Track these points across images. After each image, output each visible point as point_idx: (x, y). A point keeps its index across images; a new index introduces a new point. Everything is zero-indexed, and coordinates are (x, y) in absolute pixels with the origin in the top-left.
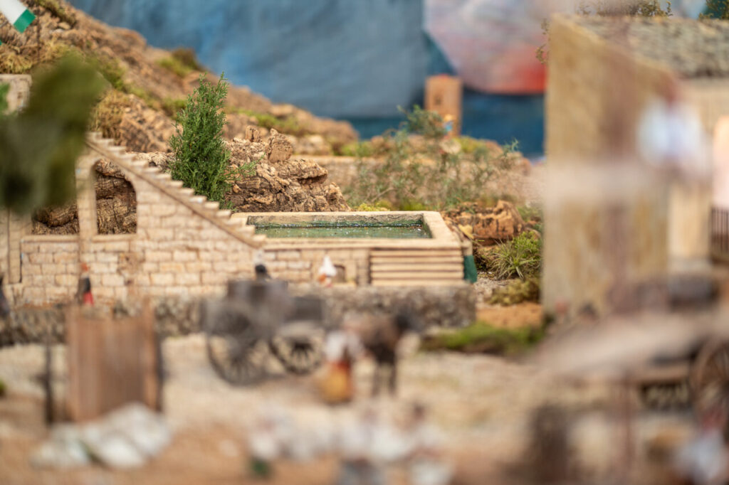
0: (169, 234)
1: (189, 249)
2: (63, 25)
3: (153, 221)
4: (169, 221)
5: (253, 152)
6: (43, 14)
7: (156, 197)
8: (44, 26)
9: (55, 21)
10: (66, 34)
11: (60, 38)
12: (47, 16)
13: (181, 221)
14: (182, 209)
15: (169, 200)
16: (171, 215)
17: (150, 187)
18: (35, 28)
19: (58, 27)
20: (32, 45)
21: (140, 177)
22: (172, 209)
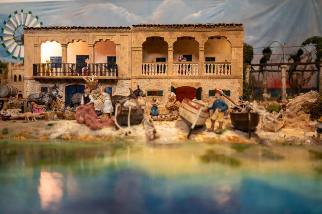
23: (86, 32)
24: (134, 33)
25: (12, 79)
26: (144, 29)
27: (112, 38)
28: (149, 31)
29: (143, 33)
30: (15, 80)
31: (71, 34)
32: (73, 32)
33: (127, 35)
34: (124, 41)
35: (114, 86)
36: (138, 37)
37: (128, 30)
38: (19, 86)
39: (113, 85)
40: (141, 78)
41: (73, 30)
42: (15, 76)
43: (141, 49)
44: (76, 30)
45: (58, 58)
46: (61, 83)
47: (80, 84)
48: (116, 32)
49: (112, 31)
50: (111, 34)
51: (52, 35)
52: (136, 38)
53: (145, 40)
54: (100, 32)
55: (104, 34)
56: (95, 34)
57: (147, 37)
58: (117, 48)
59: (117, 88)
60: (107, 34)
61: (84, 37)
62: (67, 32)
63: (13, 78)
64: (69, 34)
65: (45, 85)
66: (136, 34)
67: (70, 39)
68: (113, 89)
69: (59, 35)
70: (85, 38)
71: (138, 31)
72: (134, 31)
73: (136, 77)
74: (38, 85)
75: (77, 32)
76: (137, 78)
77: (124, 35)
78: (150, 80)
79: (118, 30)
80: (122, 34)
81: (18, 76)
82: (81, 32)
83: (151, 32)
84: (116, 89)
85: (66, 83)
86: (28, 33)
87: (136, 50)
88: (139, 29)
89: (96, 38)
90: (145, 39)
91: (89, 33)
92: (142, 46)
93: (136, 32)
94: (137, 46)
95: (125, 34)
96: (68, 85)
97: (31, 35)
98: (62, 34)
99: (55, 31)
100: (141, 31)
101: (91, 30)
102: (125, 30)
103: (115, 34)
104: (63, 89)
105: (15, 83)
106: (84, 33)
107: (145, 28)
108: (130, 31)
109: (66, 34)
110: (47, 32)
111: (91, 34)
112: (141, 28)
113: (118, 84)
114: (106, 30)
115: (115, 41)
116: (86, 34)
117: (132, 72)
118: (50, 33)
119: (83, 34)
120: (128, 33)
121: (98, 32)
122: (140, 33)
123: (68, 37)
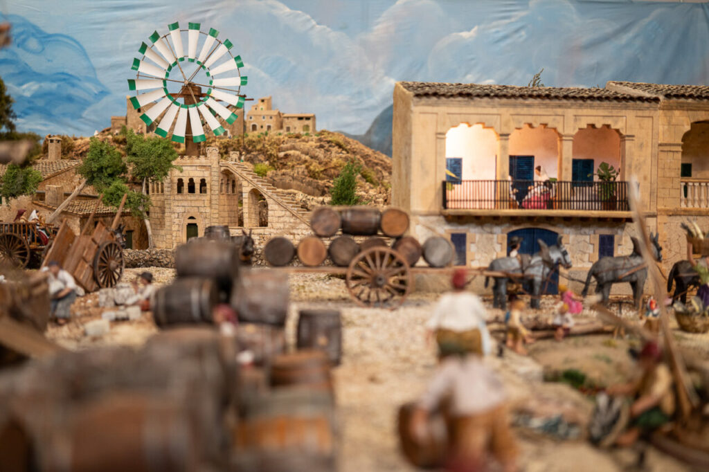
0: (282, 226)
1: (291, 234)
2: (344, 152)
3: (275, 219)
4: (282, 219)
5: (377, 198)
6: (334, 147)
7: (276, 207)
8: (333, 152)
9: (340, 150)
10: (344, 156)
11: (341, 157)
12: (336, 148)
13: (287, 219)
14: (288, 213)
15: (282, 208)
16: (283, 216)
17: (274, 202)
18: (329, 153)
19: (341, 153)
20: (326, 160)
21: (270, 197)
22: (283, 213)
23: (560, 106)
24: (665, 111)
25: (171, 187)
26: (689, 103)
27: (616, 122)
28: (698, 109)
29: (685, 112)
30: (180, 191)
31: (525, 110)
32: (528, 106)
33: (651, 115)
34: (643, 128)
35: (619, 232)
36: (674, 121)
37: (653, 104)
38: (190, 204)
39: (616, 229)
40: (678, 213)
41: (530, 101)
42: (180, 182)
43: (680, 149)
44: (538, 101)
45: (453, 162)
46: (497, 225)
47: (541, 226)
48: (627, 108)
49: (619, 104)
50: (615, 112)
51: (480, 110)
52: (669, 123)
53: (687, 128)
54: (591, 107)
55: (601, 112)
56: (580, 112)
57: (692, 121)
58: (628, 144)
59: (626, 235)
60: (606, 113)
61: (553, 117)
62: (515, 106)
63: (176, 187)
64: (519, 110)
65: (460, 229)
66: (669, 113)
67: (520, 122)
68: (616, 238)
69: (495, 111)
70: (554, 120)
71: (674, 108)
72: (665, 108)
73: (668, 211)
74: (445, 230)
75: (539, 105)
76: (671, 214)
77: (644, 115)
78: (698, 217)
79: (631, 103)
80: (640, 113)
81: (186, 182)
82: (547, 106)
83: (703, 110)
84: (624, 238)
85: (507, 225)
86: (423, 105)
87: (668, 151)
88: (677, 103)
89: (580, 120)
90: (688, 125)
91: (565, 110)
92: (680, 142)
93: (669, 108)
94: (672, 141)
95: (647, 113)
96: (515, 228)
97: (429, 109)
98: (503, 110)
99: (488, 103)
100: (681, 107)
101: (572, 101)
102: (646, 104)
103: (624, 112)
104: (503, 238)
105: (180, 197)
106: (554, 110)
107: (690, 100)
108: (659, 106)
109: (512, 111)
110: (467, 105)
111: (570, 113)
112: (682, 100)
113: (626, 227)
114: (606, 103)
115: (622, 129)
116: (559, 111)
117: (659, 199)
118: (475, 106)
119: (550, 111)
120: (653, 112)
121: (586, 107)
122: (677, 113)
123: (516, 117)
